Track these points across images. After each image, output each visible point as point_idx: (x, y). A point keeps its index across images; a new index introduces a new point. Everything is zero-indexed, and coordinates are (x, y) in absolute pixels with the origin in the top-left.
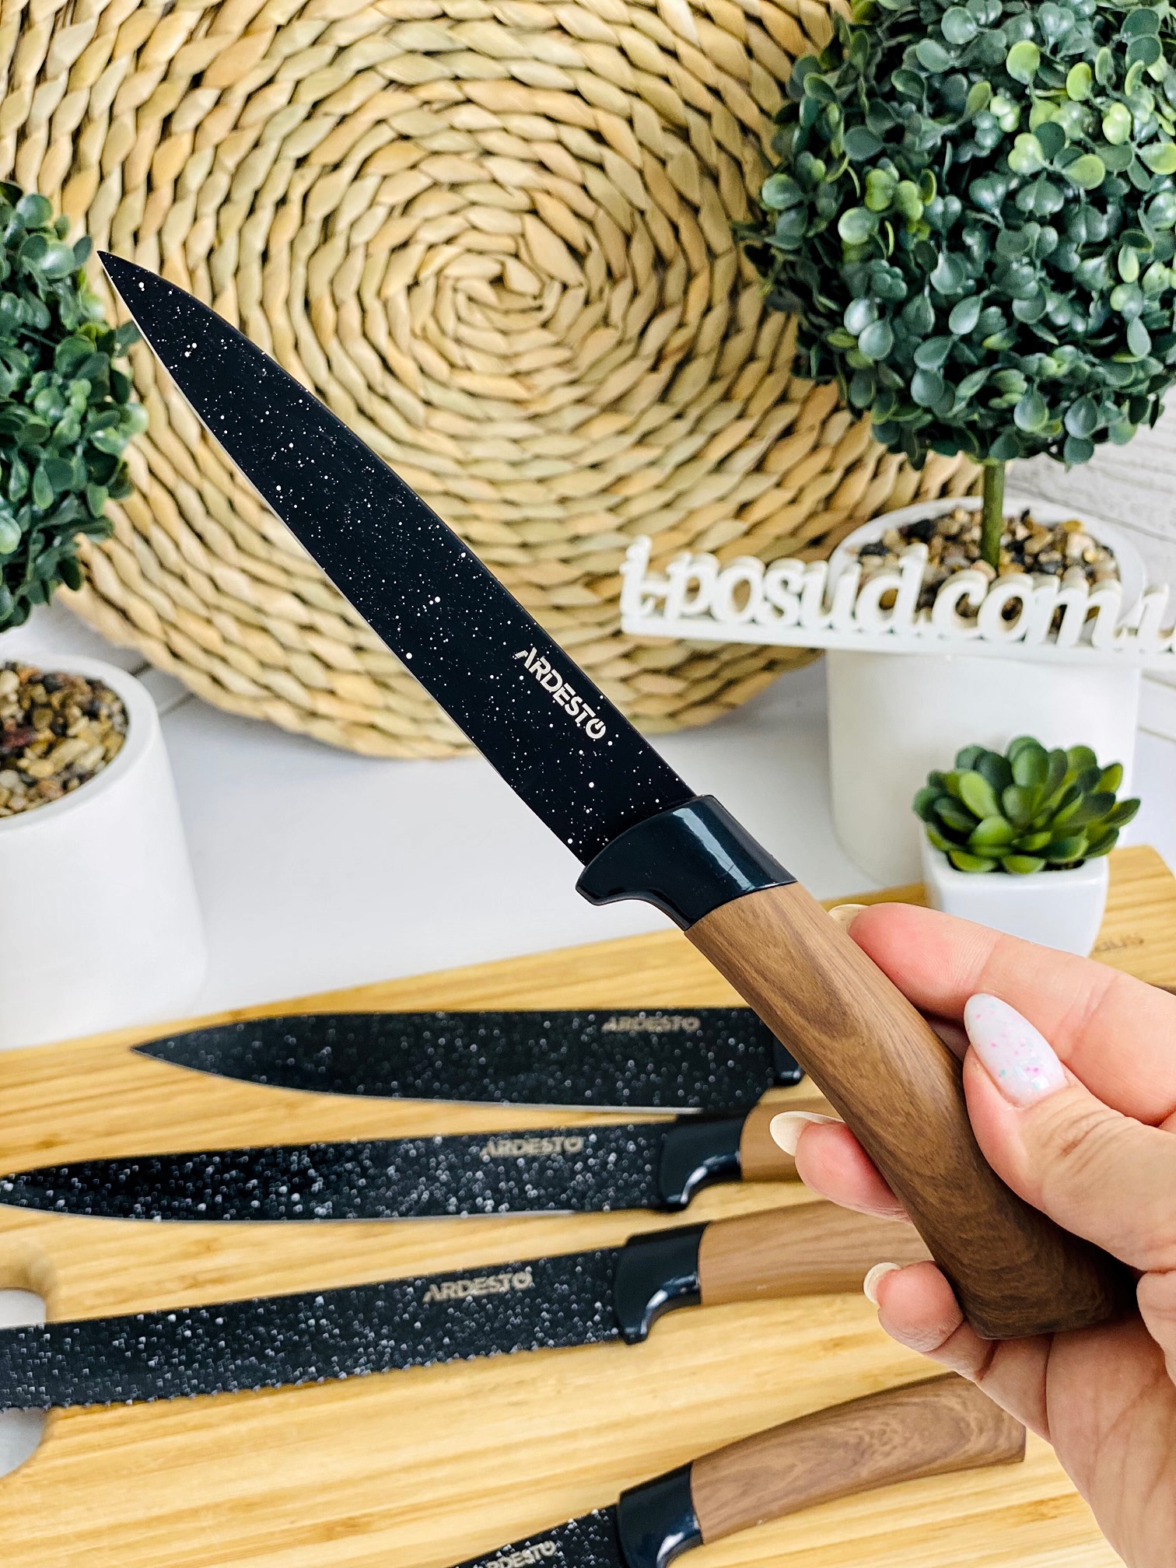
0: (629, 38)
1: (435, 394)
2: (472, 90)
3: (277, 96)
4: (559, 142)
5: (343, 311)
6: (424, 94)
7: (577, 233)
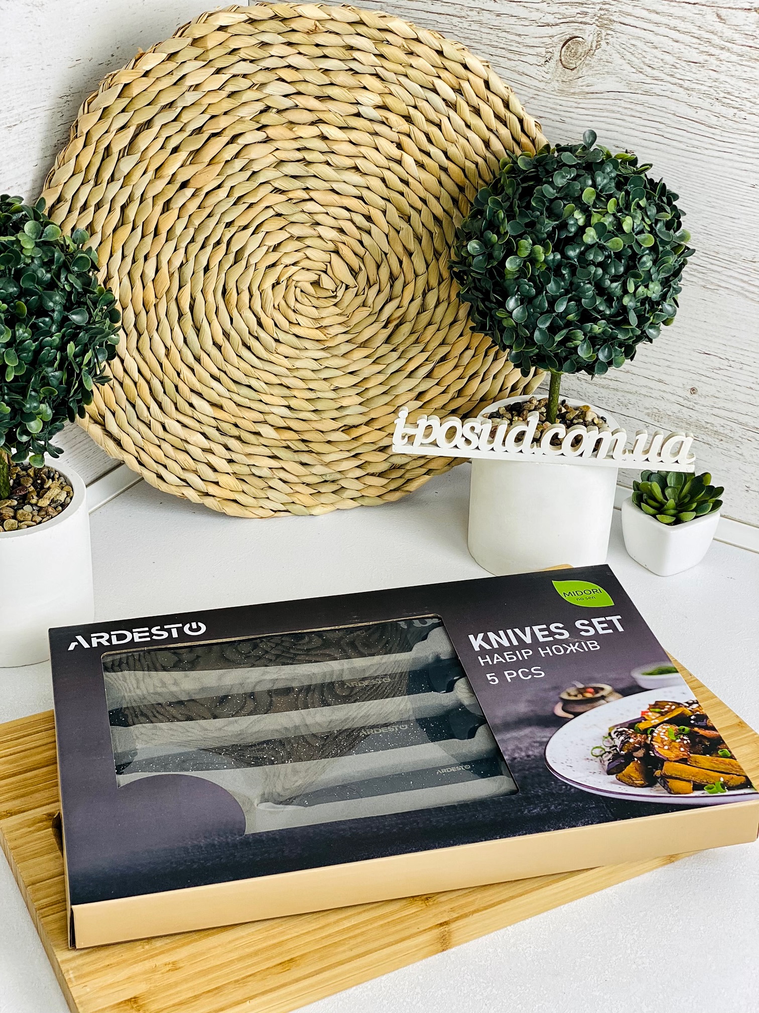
0: (387, 174)
1: (281, 336)
2: (313, 194)
3: (222, 193)
4: (351, 220)
5: (242, 295)
6: (291, 195)
7: (355, 262)
